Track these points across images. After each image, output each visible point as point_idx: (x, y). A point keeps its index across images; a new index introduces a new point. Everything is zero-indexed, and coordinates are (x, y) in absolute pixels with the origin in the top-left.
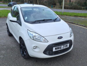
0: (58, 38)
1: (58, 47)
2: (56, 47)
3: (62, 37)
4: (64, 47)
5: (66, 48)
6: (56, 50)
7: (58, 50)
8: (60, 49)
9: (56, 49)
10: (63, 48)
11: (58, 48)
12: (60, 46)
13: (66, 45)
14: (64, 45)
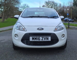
0: (38, 29)
1: (36, 37)
2: (33, 37)
4: (44, 39)
5: (46, 40)
6: (33, 40)
7: (36, 40)
8: (38, 41)
9: (33, 39)
10: (42, 40)
11: (36, 39)
12: (38, 37)
13: (46, 37)
14: (44, 37)
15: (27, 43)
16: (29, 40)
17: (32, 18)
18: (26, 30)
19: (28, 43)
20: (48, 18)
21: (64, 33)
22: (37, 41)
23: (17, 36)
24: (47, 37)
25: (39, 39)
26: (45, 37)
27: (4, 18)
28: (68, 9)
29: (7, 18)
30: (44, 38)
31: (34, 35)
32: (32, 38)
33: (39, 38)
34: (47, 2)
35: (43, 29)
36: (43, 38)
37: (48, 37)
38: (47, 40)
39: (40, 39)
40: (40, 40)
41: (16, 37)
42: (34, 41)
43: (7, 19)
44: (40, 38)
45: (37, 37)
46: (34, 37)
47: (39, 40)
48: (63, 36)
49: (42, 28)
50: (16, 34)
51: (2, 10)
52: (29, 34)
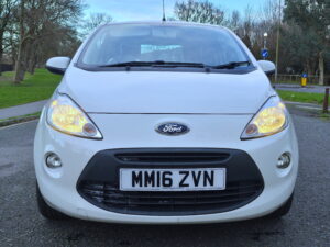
0: (161, 129)
1: (150, 171)
2: (137, 171)
4: (190, 180)
5: (201, 187)
6: (137, 188)
7: (150, 188)
8: (161, 189)
9: (136, 179)
10: (181, 185)
11: (150, 179)
12: (162, 171)
13: (203, 170)
14: (190, 171)
15: (106, 198)
16: (118, 186)
17: (128, 70)
18: (98, 135)
19: (114, 198)
20: (208, 71)
21: (288, 149)
22: (156, 189)
23: (57, 163)
24: (209, 171)
25: (167, 182)
26: (197, 171)
27: (23, 69)
28: (266, 35)
29: (34, 67)
30: (191, 175)
31: (141, 160)
32: (134, 173)
33: (167, 176)
34: (183, 7)
35: (184, 130)
36: (187, 173)
37: (212, 173)
38: (208, 187)
39: (170, 180)
40: (170, 185)
41: (54, 167)
42: (143, 189)
43: (32, 72)
44: (170, 173)
45: (156, 170)
46: (143, 171)
47: (164, 185)
48: (281, 163)
49: (179, 126)
50: (50, 154)
51: (15, 37)
52: (116, 155)
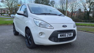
1: (63, 34)
3: (66, 26)
4: (68, 35)
5: (70, 36)
6: (61, 37)
7: (63, 37)
8: (64, 37)
11: (63, 35)
13: (70, 33)
15: (54, 40)
16: (58, 37)
18: (52, 28)
32: (60, 35)
40: (66, 36)
44: (66, 34)
